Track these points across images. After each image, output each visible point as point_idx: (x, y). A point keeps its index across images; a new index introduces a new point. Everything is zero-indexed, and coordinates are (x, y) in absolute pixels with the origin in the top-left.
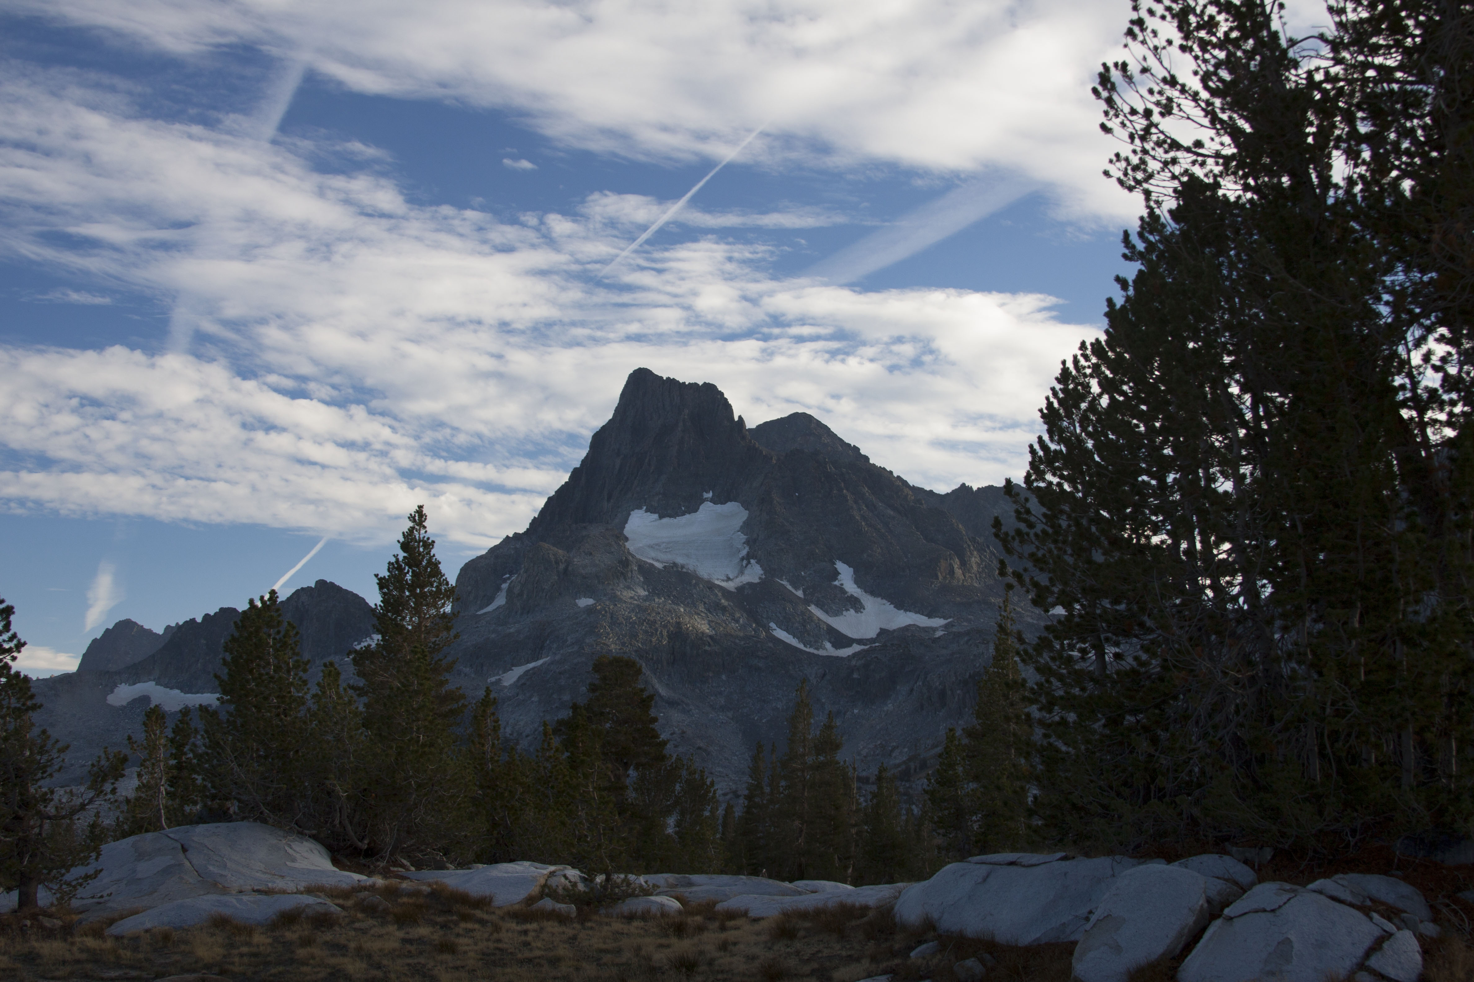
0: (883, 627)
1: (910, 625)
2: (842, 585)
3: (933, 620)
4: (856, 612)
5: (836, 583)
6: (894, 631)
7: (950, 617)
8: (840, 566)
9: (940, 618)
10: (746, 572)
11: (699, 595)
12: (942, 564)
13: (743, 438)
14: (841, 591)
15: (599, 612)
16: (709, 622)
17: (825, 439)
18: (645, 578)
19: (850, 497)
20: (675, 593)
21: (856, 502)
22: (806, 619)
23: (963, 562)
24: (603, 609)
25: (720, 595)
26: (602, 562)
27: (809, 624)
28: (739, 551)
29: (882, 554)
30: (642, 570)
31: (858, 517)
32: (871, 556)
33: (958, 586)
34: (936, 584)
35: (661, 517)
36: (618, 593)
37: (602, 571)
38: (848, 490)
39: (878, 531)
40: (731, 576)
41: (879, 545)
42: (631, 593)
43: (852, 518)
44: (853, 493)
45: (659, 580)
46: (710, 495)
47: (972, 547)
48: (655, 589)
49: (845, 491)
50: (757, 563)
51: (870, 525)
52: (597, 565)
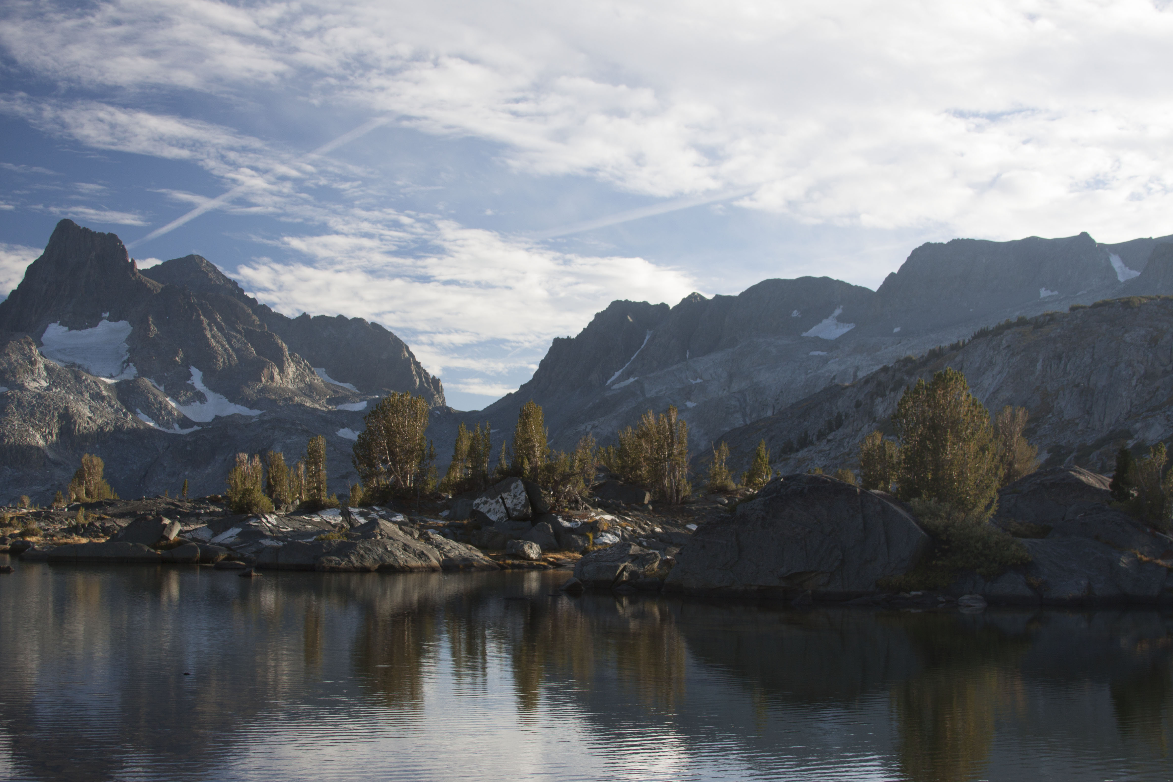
0: (218, 414)
1: (235, 414)
2: (193, 383)
3: (252, 411)
4: (201, 403)
5: (189, 382)
6: (224, 417)
7: (264, 409)
8: (194, 370)
9: (258, 409)
10: (125, 372)
11: (86, 388)
12: (266, 371)
13: (134, 274)
14: (192, 388)
15: (10, 397)
16: (90, 407)
17: (211, 275)
18: (48, 373)
19: (205, 322)
20: (69, 385)
21: (209, 325)
22: (163, 406)
23: (282, 371)
24: (13, 395)
25: (102, 388)
26: (17, 361)
27: (164, 410)
28: (122, 356)
29: (224, 362)
30: (46, 367)
31: (209, 336)
32: (216, 364)
33: (276, 388)
34: (260, 386)
35: (70, 330)
36: (26, 384)
37: (16, 367)
38: (205, 316)
39: (223, 346)
40: (114, 375)
41: (222, 356)
42: (36, 385)
43: (205, 336)
44: (207, 319)
45: (58, 376)
46: (107, 315)
47: (290, 360)
48: (54, 382)
49: (201, 317)
50: (134, 365)
51: (218, 342)
52: (13, 363)
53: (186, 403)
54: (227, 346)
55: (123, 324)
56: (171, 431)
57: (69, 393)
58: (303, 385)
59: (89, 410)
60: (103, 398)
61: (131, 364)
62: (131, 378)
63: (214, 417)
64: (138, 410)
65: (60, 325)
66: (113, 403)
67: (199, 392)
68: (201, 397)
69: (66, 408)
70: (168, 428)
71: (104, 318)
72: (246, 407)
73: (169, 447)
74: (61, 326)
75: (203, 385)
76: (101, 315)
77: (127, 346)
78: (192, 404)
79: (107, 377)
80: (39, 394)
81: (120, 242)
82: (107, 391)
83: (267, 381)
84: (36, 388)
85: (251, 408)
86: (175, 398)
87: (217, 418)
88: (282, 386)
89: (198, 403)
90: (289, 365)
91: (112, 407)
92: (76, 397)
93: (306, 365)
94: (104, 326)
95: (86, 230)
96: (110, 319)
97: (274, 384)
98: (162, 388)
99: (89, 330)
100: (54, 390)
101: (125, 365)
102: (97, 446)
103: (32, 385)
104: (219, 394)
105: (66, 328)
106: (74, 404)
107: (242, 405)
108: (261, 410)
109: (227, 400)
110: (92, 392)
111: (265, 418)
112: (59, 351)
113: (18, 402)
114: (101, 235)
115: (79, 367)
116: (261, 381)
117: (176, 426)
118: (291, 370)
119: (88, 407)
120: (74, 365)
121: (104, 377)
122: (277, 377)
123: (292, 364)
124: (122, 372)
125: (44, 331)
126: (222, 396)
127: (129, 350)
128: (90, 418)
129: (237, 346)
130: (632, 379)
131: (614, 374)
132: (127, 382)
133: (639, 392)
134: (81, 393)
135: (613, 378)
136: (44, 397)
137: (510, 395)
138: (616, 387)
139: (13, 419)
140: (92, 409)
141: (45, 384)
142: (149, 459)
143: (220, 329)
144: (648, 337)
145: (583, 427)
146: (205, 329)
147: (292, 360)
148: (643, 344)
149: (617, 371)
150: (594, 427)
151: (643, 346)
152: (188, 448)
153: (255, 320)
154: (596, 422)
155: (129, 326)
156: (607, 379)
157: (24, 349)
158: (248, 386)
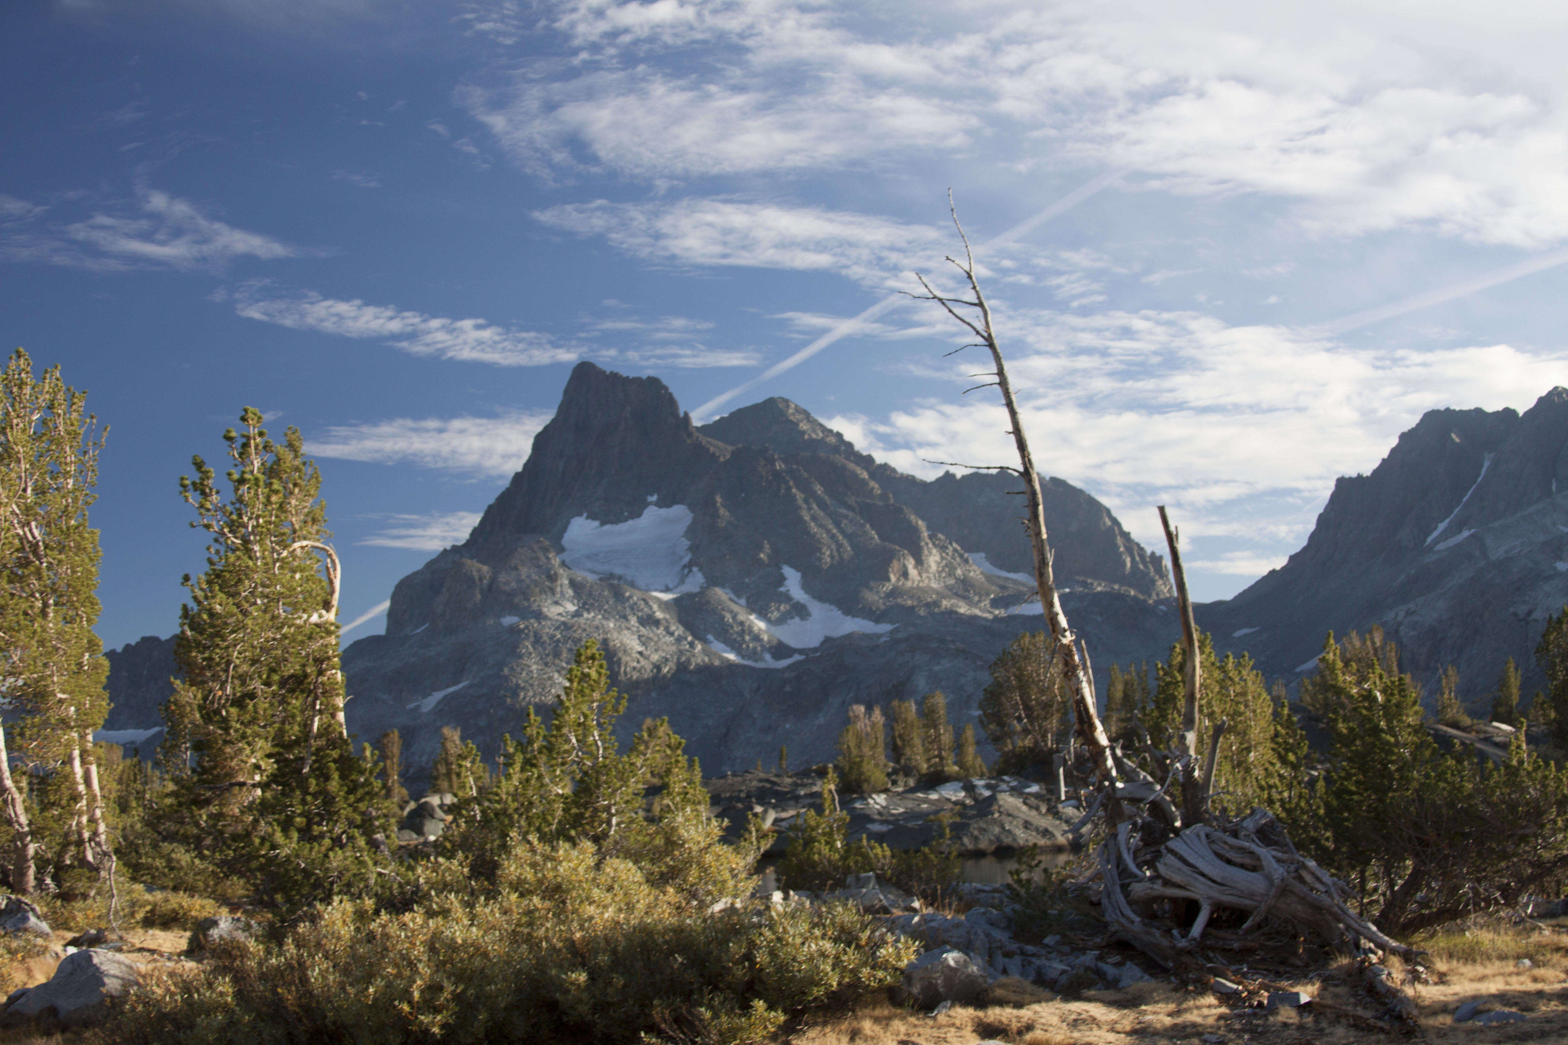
0: (828, 635)
1: (853, 633)
2: (788, 591)
3: (879, 626)
4: (802, 620)
5: (782, 589)
6: (837, 639)
7: (897, 623)
8: (787, 571)
9: (887, 623)
10: (687, 581)
11: (632, 608)
12: (895, 564)
13: (690, 435)
14: (787, 598)
15: (522, 631)
16: (640, 637)
17: (804, 426)
18: (575, 592)
19: (799, 496)
20: (606, 607)
21: (806, 501)
22: (745, 629)
23: (919, 562)
24: (527, 627)
25: (655, 607)
26: (529, 577)
27: (749, 634)
28: (681, 558)
29: (832, 556)
30: (573, 584)
31: (807, 518)
32: (820, 559)
33: (912, 588)
34: (888, 587)
35: (603, 524)
36: (545, 610)
37: (528, 587)
38: (798, 488)
39: (828, 531)
40: (671, 586)
41: (829, 547)
42: (560, 609)
43: (800, 518)
44: (803, 492)
45: (590, 594)
46: (654, 498)
47: (930, 545)
48: (585, 604)
49: (794, 490)
50: (700, 570)
51: (821, 526)
52: (523, 581)
53: (780, 621)
54: (835, 531)
55: (679, 510)
56: (760, 665)
57: (608, 619)
58: (952, 581)
59: (638, 642)
60: (657, 623)
61: (695, 569)
62: (696, 589)
63: (822, 639)
64: (710, 637)
65: (587, 518)
66: (673, 628)
67: (798, 603)
68: (800, 611)
69: (605, 642)
70: (756, 661)
71: (650, 504)
72: (870, 620)
73: (758, 689)
74: (589, 521)
75: (802, 592)
76: (646, 499)
77: (686, 543)
78: (789, 621)
79: (662, 591)
80: (564, 623)
81: (666, 388)
82: (663, 611)
83: (898, 579)
84: (560, 614)
85: (877, 620)
86: (763, 614)
87: (827, 640)
88: (921, 585)
89: (797, 620)
90: (930, 553)
91: (672, 634)
92: (618, 624)
93: (955, 550)
94: (652, 515)
95: (615, 376)
96: (659, 504)
97: (909, 584)
98: (743, 601)
99: (630, 522)
100: (586, 615)
101: (686, 570)
102: (654, 694)
103: (553, 611)
104: (827, 606)
105: (596, 523)
106: (615, 635)
107: (864, 618)
108: (892, 623)
109: (840, 612)
110: (640, 614)
111: (900, 635)
112: (588, 557)
113: (535, 636)
114: (637, 381)
115: (620, 578)
116: (889, 580)
117: (768, 657)
118: (933, 559)
119: (636, 637)
120: (612, 576)
121: (656, 590)
122: (913, 572)
123: (934, 551)
124: (682, 582)
125: (564, 529)
126: (832, 607)
127: (690, 549)
128: (641, 653)
129: (850, 530)
130: (1466, 533)
131: (1436, 528)
132: (690, 596)
133: (1477, 553)
134: (625, 617)
135: (1435, 534)
136: (572, 627)
137: (1273, 573)
138: (1441, 546)
139: (529, 662)
140: (644, 641)
141: (571, 608)
142: (731, 709)
143: (822, 506)
144: (1486, 464)
145: (1392, 614)
146: (800, 508)
147: (934, 544)
148: (1479, 475)
149: (1441, 521)
150: (1409, 613)
151: (1480, 479)
152: (788, 688)
153: (873, 488)
154: (1412, 606)
155: (688, 512)
156: (1427, 535)
157: (538, 558)
158: (871, 589)
